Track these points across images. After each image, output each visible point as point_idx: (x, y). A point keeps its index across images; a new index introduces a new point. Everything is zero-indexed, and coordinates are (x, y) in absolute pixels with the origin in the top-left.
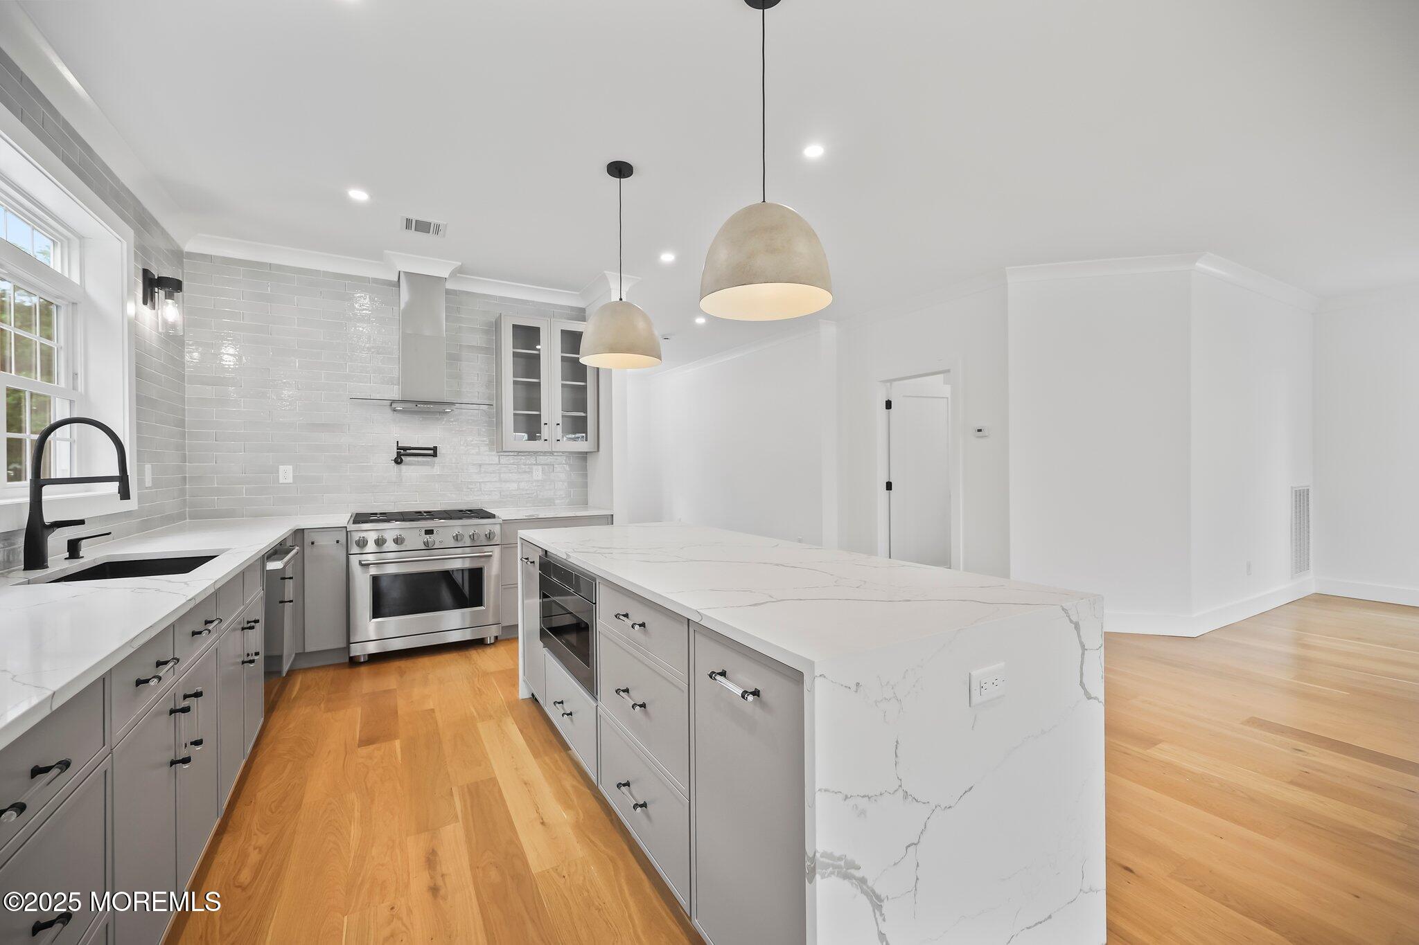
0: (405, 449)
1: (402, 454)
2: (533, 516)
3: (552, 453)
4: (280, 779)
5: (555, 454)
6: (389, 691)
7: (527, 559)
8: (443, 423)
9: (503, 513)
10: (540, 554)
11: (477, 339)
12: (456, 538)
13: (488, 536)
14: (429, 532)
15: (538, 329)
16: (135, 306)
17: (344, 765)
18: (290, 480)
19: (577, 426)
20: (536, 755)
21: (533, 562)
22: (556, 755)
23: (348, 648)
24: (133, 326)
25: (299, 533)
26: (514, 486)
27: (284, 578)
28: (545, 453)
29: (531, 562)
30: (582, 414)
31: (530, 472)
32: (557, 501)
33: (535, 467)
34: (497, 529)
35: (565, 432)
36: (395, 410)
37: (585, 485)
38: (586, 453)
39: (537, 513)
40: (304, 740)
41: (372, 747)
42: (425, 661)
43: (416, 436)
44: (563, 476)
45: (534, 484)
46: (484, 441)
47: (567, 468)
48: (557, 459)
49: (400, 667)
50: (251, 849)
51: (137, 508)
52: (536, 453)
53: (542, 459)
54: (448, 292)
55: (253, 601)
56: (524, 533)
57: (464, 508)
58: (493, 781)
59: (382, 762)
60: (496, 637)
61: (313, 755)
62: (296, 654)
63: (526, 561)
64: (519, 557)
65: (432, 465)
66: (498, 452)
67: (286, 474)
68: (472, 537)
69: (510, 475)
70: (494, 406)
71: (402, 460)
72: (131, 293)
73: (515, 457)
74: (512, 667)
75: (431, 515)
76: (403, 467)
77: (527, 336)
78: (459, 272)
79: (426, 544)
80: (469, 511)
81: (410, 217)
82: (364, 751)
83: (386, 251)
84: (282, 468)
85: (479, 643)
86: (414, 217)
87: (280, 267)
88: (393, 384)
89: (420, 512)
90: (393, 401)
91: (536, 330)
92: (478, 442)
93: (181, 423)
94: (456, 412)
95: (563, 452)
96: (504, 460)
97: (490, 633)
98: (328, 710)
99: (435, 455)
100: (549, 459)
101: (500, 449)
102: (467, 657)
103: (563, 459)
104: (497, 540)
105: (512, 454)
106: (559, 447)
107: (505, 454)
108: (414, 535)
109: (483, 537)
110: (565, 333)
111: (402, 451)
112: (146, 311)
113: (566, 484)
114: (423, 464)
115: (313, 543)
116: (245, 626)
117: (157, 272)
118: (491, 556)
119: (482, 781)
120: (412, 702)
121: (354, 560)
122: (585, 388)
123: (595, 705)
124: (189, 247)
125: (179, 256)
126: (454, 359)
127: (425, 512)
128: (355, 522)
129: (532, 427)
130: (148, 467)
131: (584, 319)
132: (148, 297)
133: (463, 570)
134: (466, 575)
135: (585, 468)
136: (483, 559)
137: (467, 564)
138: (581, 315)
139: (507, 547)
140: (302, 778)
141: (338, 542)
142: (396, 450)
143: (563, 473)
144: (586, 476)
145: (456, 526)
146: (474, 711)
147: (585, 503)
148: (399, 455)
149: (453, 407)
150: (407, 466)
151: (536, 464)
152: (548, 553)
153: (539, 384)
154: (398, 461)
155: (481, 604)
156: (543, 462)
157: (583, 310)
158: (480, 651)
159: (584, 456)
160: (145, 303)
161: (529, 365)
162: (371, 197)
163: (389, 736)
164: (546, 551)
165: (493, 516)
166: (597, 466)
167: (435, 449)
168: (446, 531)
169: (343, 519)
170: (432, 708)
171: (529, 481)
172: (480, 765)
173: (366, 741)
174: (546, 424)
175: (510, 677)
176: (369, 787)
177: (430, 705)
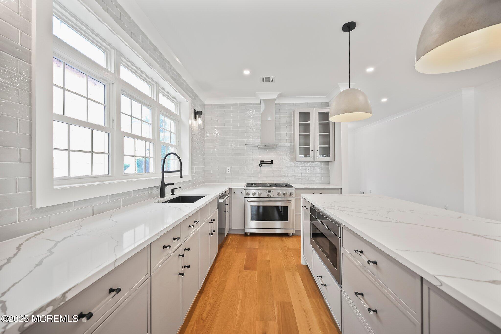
0: (262, 161)
1: (262, 163)
2: (307, 187)
3: (314, 162)
4: (220, 276)
5: (316, 162)
6: (255, 248)
7: (305, 207)
8: (275, 152)
9: (295, 186)
10: (311, 206)
11: (285, 120)
12: (278, 194)
13: (290, 194)
14: (269, 191)
15: (309, 113)
16: (192, 121)
17: (239, 277)
18: (230, 172)
19: (326, 151)
20: (309, 297)
21: (308, 209)
22: (318, 299)
23: (244, 230)
24: (191, 127)
25: (231, 189)
26: (299, 175)
27: (226, 204)
28: (312, 162)
29: (307, 209)
30: (328, 146)
31: (306, 170)
32: (316, 182)
33: (307, 168)
34: (293, 192)
35: (320, 154)
36: (259, 148)
37: (329, 175)
38: (329, 162)
39: (308, 186)
40: (229, 262)
41: (248, 271)
42: (267, 239)
43: (266, 157)
44: (319, 171)
45: (307, 174)
46: (289, 158)
47: (321, 168)
48: (317, 165)
49: (259, 239)
50: (208, 303)
51: (191, 180)
52: (308, 162)
53: (310, 164)
54: (276, 104)
55: (214, 213)
56: (303, 195)
57: (281, 183)
58: (290, 304)
59: (251, 280)
60: (293, 234)
61: (230, 269)
62: (230, 229)
63: (305, 208)
64: (302, 206)
65: (271, 167)
66: (293, 162)
67: (229, 170)
68: (284, 194)
69: (298, 171)
70: (292, 144)
71: (261, 165)
72: (190, 117)
73: (300, 164)
74: (299, 248)
75: (271, 185)
76: (261, 167)
77: (305, 116)
78: (280, 96)
79: (268, 196)
80: (283, 184)
81: (263, 77)
82: (246, 272)
83: (256, 93)
84: (228, 168)
85: (286, 235)
86: (264, 76)
87: (228, 104)
88: (259, 139)
89: (267, 184)
90: (259, 145)
91: (308, 114)
92: (287, 158)
93: (204, 154)
94: (279, 147)
95: (319, 162)
96: (296, 165)
97: (291, 232)
98: (236, 252)
99: (272, 163)
100: (313, 165)
101: (295, 162)
102: (282, 240)
103: (319, 165)
104: (293, 196)
105: (299, 163)
106: (318, 160)
107: (296, 163)
108: (264, 192)
109: (288, 195)
110: (320, 113)
111: (261, 162)
112: (194, 122)
113: (320, 175)
114: (268, 167)
115: (234, 193)
116: (210, 222)
117: (197, 110)
118: (291, 202)
119: (286, 302)
120: (262, 255)
121: (246, 199)
122: (329, 135)
123: (340, 289)
124: (206, 102)
125: (203, 105)
126: (278, 128)
127: (268, 184)
128: (246, 186)
129: (306, 152)
130: (194, 168)
131: (328, 107)
132: (195, 118)
133: (281, 206)
134: (282, 208)
135: (328, 168)
136: (289, 203)
137: (283, 205)
138: (327, 105)
139: (297, 199)
140: (226, 278)
141: (241, 193)
142: (259, 162)
143: (319, 170)
144: (329, 171)
145: (279, 190)
146: (284, 265)
147: (328, 183)
148: (260, 163)
149: (278, 146)
150: (264, 168)
151: (308, 167)
152: (314, 206)
153: (310, 135)
154: (260, 166)
155: (287, 220)
156: (311, 166)
157: (328, 103)
158: (287, 238)
159: (328, 163)
160: (194, 119)
161: (306, 127)
162: (250, 72)
163: (254, 269)
164: (313, 205)
165: (291, 187)
166: (334, 167)
167: (272, 161)
168: (275, 191)
169: (243, 185)
170: (269, 259)
171: (305, 173)
172: (285, 294)
173: (246, 268)
174: (312, 150)
175: (298, 252)
176: (245, 290)
177: (268, 258)
